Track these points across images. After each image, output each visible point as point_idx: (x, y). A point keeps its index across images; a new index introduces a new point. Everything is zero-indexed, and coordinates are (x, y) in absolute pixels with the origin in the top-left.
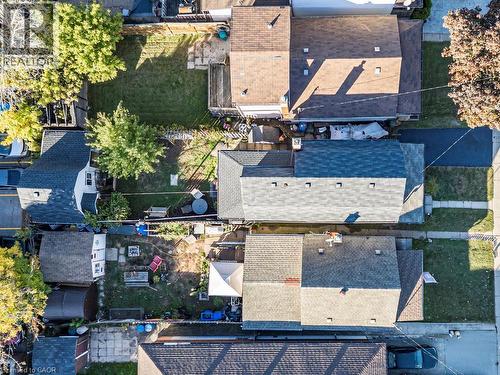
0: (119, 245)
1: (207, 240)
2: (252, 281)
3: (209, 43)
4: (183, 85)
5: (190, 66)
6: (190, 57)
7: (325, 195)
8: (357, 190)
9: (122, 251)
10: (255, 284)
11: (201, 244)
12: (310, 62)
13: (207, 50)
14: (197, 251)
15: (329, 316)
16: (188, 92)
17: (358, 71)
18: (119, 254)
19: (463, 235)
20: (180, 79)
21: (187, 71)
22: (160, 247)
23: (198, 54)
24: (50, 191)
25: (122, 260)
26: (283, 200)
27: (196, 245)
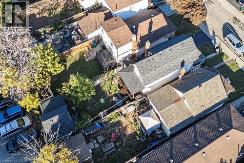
0: (92, 140)
1: (129, 116)
2: (162, 109)
3: (91, 51)
4: (88, 67)
5: (87, 60)
6: (86, 58)
7: (168, 57)
8: (178, 49)
9: (95, 142)
10: (163, 110)
11: (128, 120)
12: (134, 27)
13: (91, 53)
14: (128, 123)
15: (202, 105)
16: (91, 68)
17: (151, 23)
18: (94, 144)
19: (222, 64)
20: (86, 66)
21: (87, 62)
22: (111, 131)
23: (88, 55)
24: (58, 116)
25: (97, 146)
26: (155, 66)
27: (126, 121)
